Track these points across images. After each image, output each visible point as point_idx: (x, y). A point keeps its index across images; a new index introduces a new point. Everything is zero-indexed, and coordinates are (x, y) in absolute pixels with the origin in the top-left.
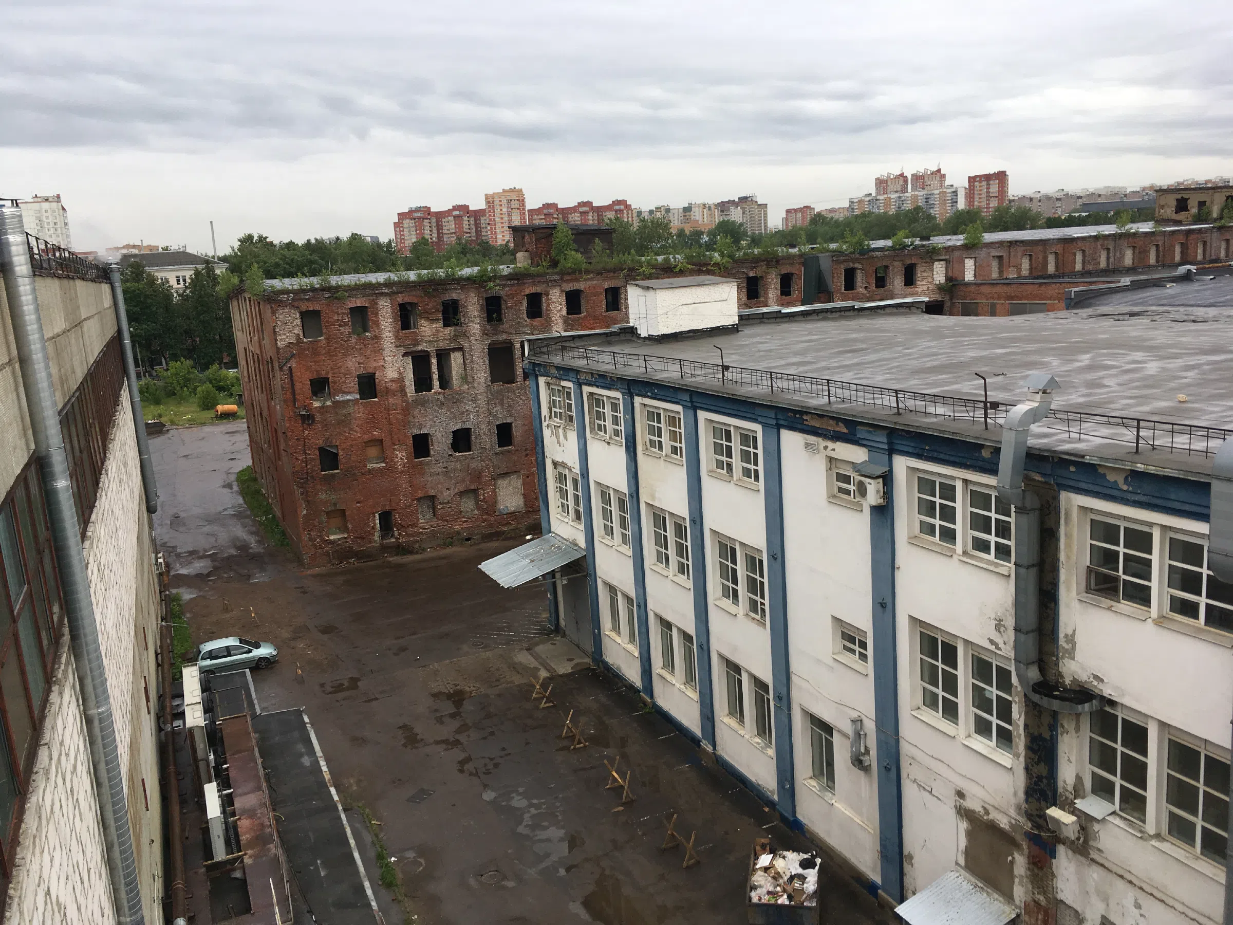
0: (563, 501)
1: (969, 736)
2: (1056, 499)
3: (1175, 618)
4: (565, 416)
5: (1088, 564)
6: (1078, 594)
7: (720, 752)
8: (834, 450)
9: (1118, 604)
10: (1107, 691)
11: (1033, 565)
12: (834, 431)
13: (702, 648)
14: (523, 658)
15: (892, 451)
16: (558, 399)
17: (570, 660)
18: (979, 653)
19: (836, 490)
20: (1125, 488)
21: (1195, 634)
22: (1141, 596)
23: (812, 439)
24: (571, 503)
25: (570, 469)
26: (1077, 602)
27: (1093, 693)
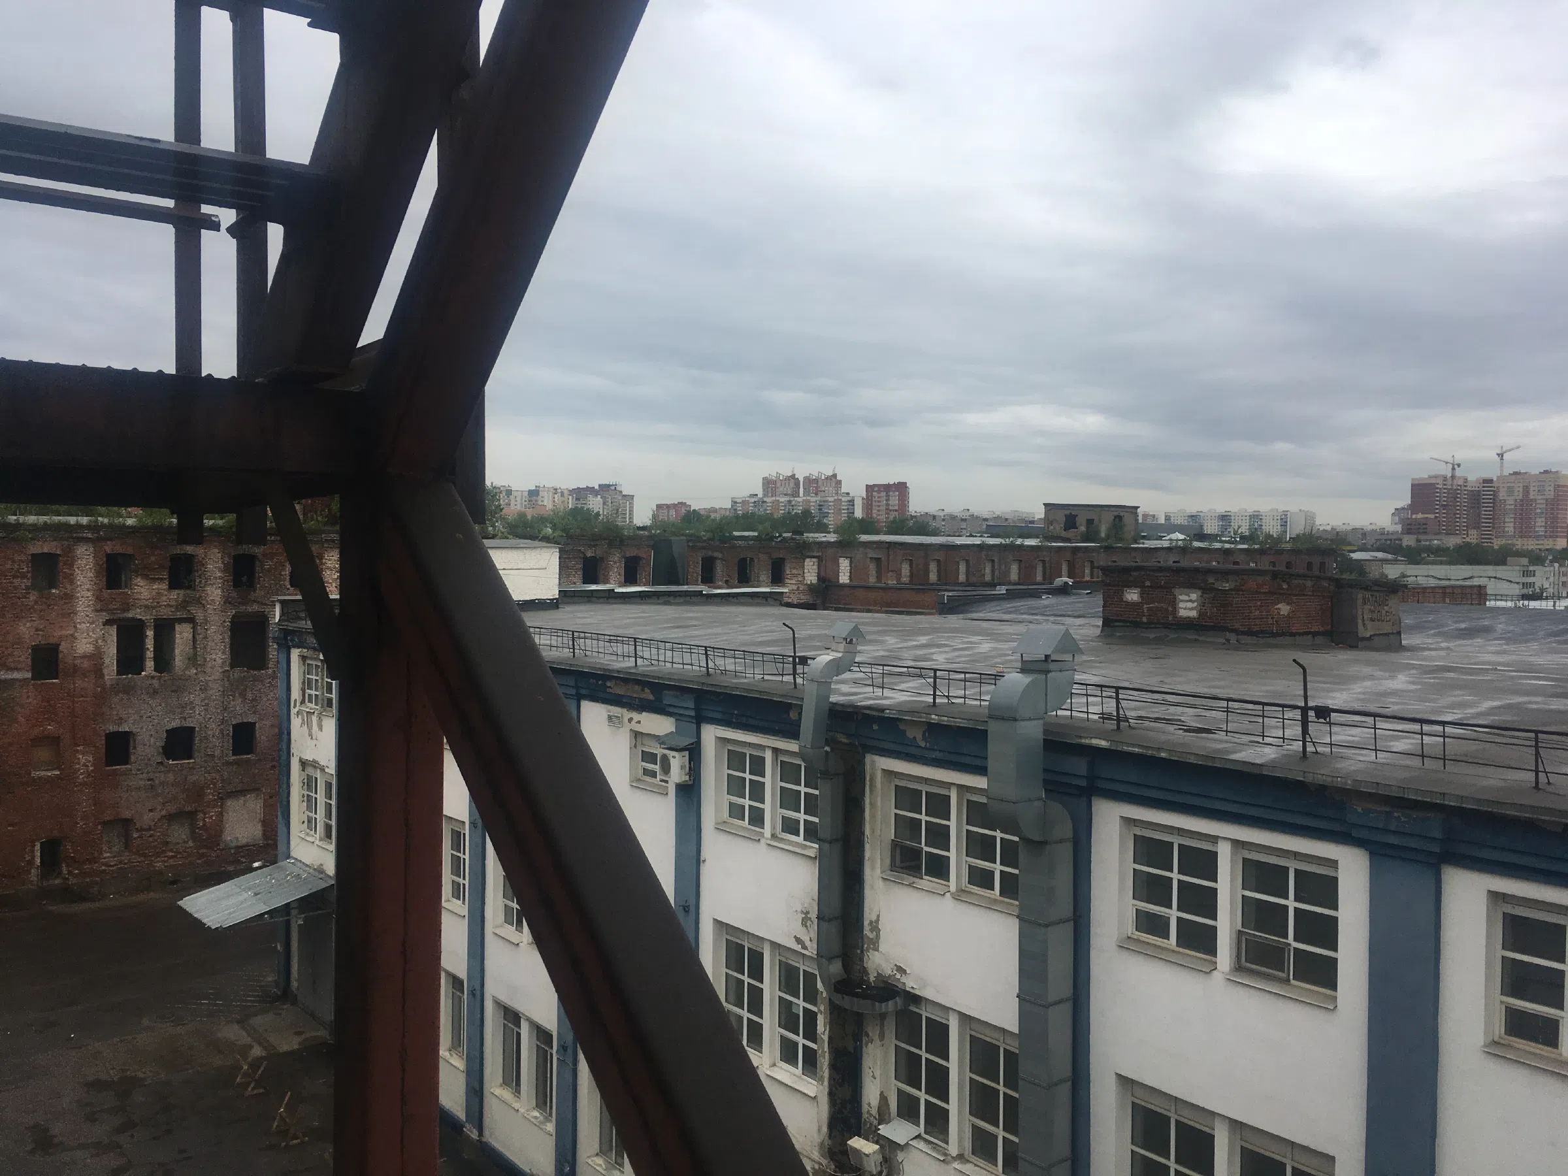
0: (310, 814)
1: (774, 1065)
2: (862, 763)
3: (973, 891)
4: (323, 700)
5: (893, 838)
6: (882, 873)
7: (488, 1137)
8: (639, 722)
9: (921, 881)
10: (910, 983)
11: (836, 840)
12: (639, 698)
13: (474, 995)
14: (232, 1033)
15: (700, 719)
16: (314, 677)
17: (298, 1033)
18: (787, 959)
19: (641, 772)
20: (923, 744)
21: (990, 905)
22: (939, 868)
23: (616, 710)
24: (320, 815)
25: (322, 770)
26: (881, 882)
27: (896, 989)
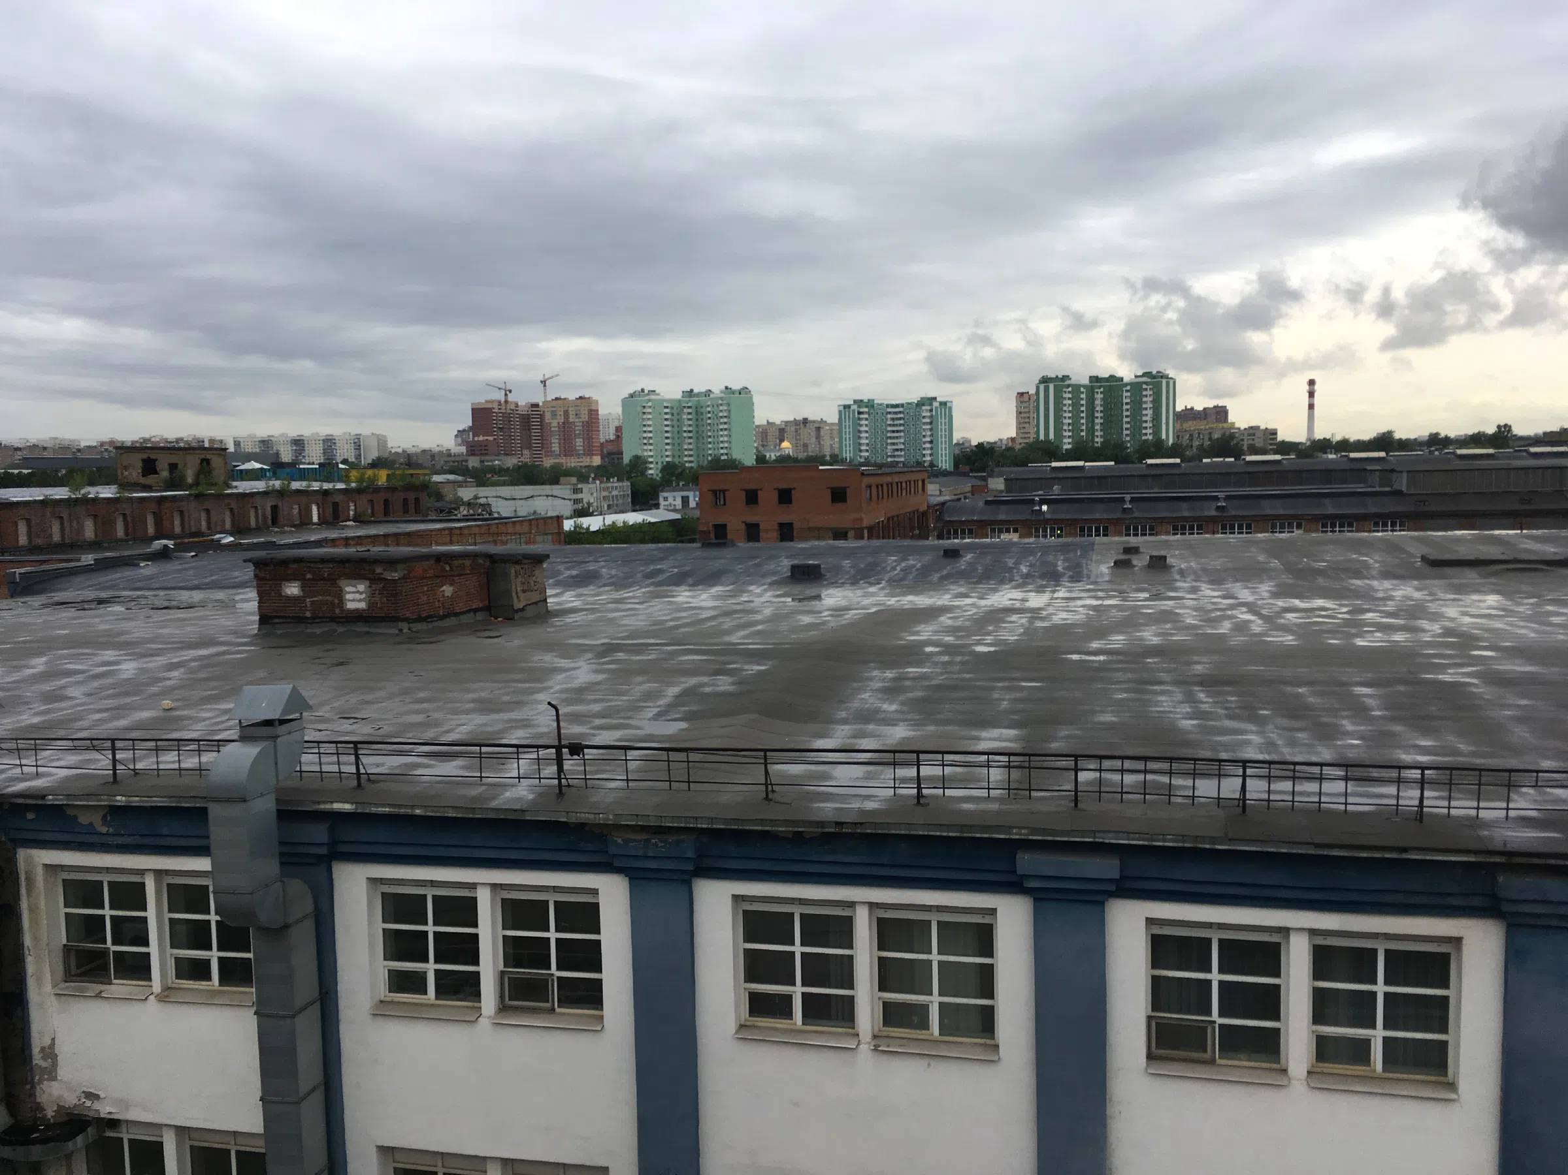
2: (12, 861)
3: (182, 986)
5: (64, 941)
6: (54, 986)
9: (107, 987)
10: (105, 1109)
20: (104, 830)
21: (209, 1000)
22: (138, 968)
26: (53, 998)
27: (88, 1118)
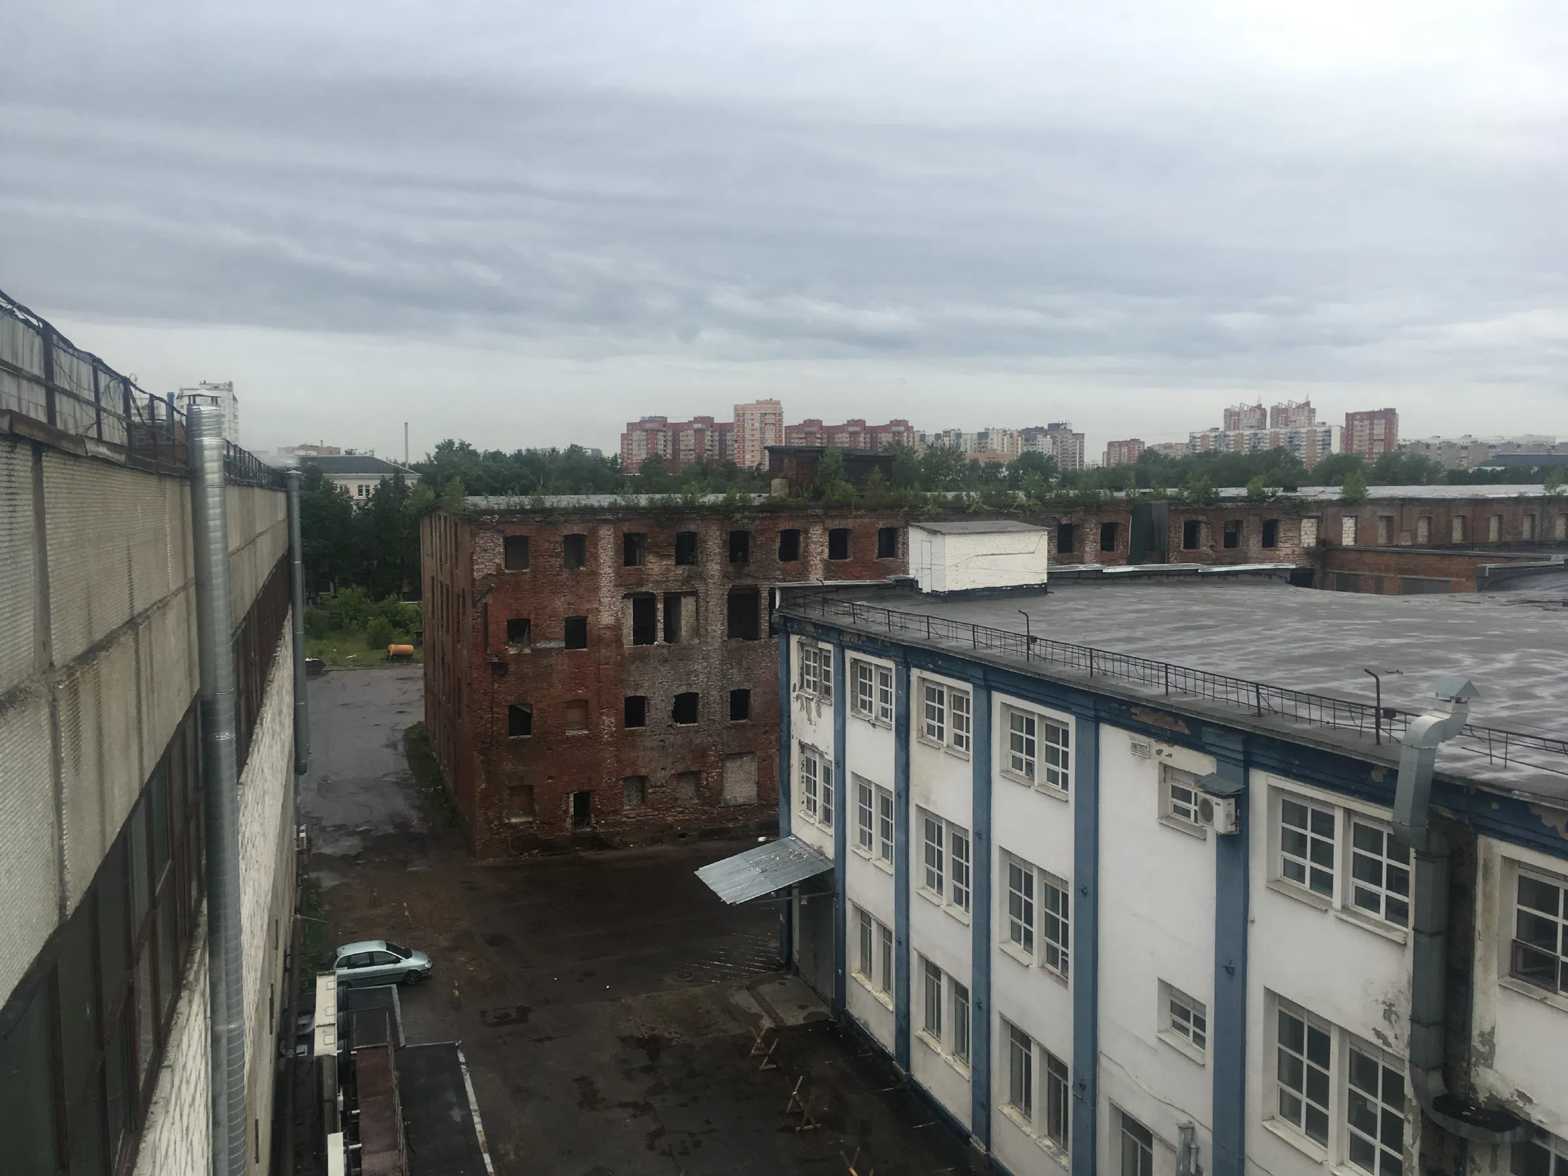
0: (809, 795)
1: (1342, 1164)
2: (1473, 845)
4: (821, 687)
5: (1514, 936)
6: (1500, 977)
7: (996, 1153)
8: (1170, 755)
9: (1552, 995)
10: (1537, 1116)
11: (1439, 933)
12: (1172, 731)
13: (980, 1008)
14: (742, 999)
15: (1249, 763)
16: (812, 664)
17: (802, 1007)
18: (1360, 1049)
19: (1170, 809)
20: (1565, 836)
23: (1142, 739)
24: (819, 799)
25: (821, 755)
26: (1497, 988)
27: (1517, 1117)
